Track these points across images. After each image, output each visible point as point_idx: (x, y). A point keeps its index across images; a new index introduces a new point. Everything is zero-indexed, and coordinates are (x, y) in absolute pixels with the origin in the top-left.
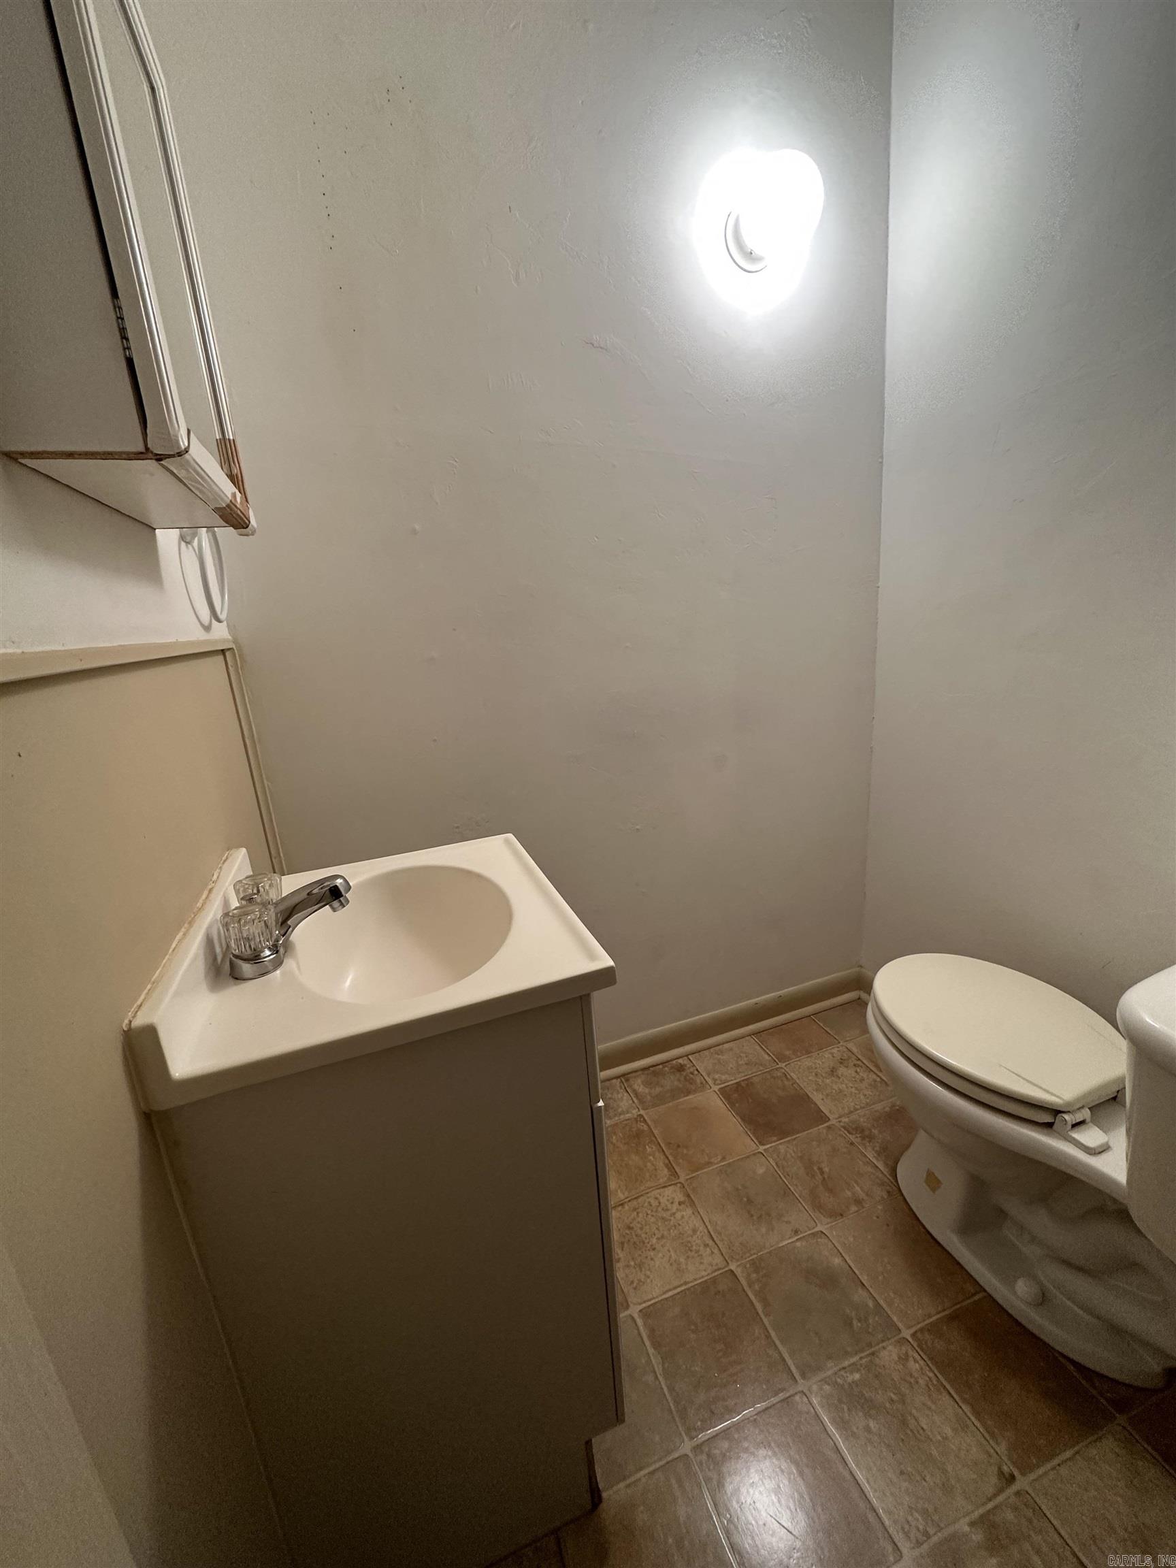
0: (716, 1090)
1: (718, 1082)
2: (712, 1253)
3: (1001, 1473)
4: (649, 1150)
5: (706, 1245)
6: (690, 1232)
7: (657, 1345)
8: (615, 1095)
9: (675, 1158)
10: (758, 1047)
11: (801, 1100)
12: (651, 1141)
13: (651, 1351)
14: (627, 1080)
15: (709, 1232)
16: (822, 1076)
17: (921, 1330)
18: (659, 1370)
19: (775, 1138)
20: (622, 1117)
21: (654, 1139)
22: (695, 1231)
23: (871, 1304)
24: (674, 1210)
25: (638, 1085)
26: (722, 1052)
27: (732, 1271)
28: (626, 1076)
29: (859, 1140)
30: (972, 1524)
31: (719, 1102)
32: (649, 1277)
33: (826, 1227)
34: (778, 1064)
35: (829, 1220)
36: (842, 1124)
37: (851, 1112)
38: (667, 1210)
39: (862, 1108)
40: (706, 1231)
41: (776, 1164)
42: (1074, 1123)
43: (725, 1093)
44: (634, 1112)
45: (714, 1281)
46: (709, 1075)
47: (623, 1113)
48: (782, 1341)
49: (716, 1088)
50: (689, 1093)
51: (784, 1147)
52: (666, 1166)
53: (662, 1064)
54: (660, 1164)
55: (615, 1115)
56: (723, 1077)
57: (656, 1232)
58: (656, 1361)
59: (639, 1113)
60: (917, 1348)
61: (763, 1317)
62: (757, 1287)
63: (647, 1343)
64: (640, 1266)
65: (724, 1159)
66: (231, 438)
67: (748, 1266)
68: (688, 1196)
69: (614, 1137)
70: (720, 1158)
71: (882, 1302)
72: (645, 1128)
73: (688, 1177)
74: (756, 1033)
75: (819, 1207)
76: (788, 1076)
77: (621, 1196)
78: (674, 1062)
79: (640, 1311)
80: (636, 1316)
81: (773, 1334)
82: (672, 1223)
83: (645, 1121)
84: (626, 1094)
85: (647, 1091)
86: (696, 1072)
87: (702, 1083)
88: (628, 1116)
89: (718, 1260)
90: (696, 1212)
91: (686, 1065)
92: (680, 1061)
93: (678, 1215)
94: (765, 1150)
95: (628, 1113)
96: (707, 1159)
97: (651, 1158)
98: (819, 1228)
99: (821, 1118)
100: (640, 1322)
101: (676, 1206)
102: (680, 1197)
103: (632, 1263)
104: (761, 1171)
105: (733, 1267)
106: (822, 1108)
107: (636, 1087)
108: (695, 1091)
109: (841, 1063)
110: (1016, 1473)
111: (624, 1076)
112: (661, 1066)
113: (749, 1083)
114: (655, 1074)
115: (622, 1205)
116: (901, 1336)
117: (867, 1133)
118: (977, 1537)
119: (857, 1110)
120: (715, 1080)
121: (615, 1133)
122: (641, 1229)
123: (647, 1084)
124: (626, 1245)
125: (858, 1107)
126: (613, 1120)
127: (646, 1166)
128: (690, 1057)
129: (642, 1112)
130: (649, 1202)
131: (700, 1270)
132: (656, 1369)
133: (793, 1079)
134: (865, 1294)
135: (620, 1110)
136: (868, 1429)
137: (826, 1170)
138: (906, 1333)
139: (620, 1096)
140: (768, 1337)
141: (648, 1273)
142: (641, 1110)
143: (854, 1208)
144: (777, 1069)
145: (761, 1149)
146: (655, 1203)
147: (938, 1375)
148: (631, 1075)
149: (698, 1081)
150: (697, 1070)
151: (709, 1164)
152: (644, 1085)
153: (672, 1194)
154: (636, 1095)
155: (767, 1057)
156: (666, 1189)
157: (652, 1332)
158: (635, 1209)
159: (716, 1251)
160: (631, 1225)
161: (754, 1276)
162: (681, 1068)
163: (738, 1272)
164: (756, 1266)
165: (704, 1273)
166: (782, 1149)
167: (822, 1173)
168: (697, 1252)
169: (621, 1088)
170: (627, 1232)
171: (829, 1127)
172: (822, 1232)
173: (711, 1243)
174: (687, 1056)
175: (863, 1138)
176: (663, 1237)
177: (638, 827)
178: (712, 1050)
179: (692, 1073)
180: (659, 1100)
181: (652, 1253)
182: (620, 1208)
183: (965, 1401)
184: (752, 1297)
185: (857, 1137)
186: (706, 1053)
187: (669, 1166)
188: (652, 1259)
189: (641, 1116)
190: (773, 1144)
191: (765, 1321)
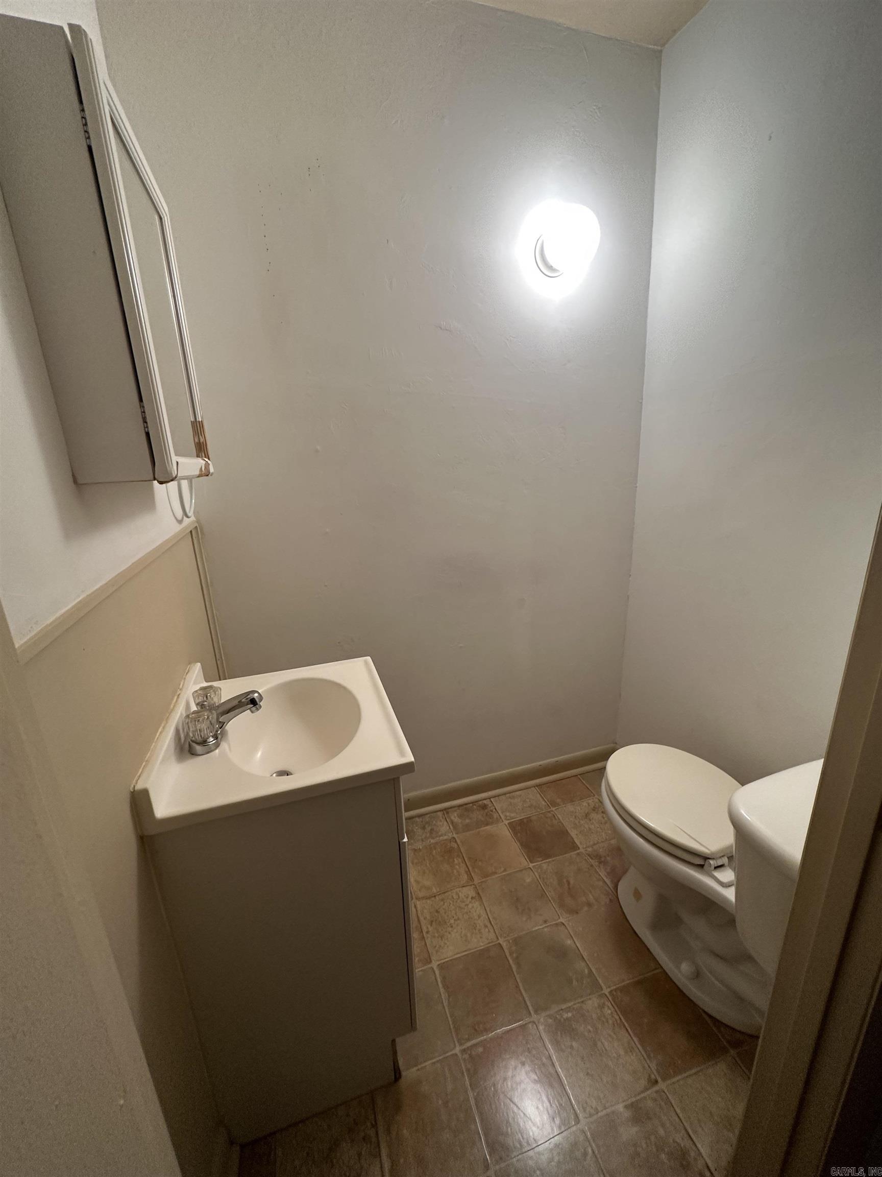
0: (507, 824)
1: (508, 818)
2: (489, 931)
3: (649, 1080)
4: (456, 861)
5: (486, 926)
6: (476, 917)
7: (446, 987)
8: (439, 823)
9: (473, 868)
10: (538, 795)
11: (563, 833)
12: (458, 856)
13: (442, 990)
14: (448, 813)
15: (489, 918)
16: (579, 818)
17: (615, 990)
18: (446, 1004)
19: (540, 859)
20: (441, 838)
21: (460, 854)
22: (479, 917)
23: (586, 971)
24: (468, 903)
25: (454, 817)
26: (513, 798)
27: (499, 944)
28: (447, 810)
29: (597, 863)
30: (626, 1107)
31: (508, 833)
32: (446, 944)
33: (566, 920)
34: (550, 808)
35: (568, 915)
36: (587, 852)
37: (595, 844)
38: (464, 902)
39: (602, 842)
40: (487, 917)
41: (539, 876)
42: (716, 866)
43: (512, 826)
44: (449, 835)
45: (487, 950)
46: (502, 813)
47: (442, 835)
48: (525, 990)
49: (507, 822)
50: (487, 825)
51: (546, 865)
52: (466, 872)
53: (472, 803)
54: (463, 870)
55: (437, 837)
56: (512, 815)
57: (455, 916)
58: (444, 996)
59: (453, 836)
60: (611, 1001)
61: (515, 973)
62: (514, 955)
63: (440, 985)
64: (442, 937)
65: (505, 870)
66: (200, 420)
67: (511, 941)
68: (479, 894)
69: (434, 852)
70: (502, 869)
71: (593, 970)
72: (456, 846)
73: (480, 881)
74: (539, 786)
75: (562, 905)
76: (556, 817)
77: (434, 890)
78: (481, 802)
79: (438, 965)
80: (435, 968)
81: (520, 985)
82: (465, 911)
83: (456, 842)
84: (445, 823)
85: (460, 821)
86: (494, 810)
87: (497, 818)
88: (445, 837)
89: (492, 936)
90: (482, 903)
91: (488, 805)
92: (485, 802)
93: (470, 906)
94: (533, 866)
95: (445, 835)
96: (494, 870)
97: (457, 867)
98: (561, 920)
99: (574, 847)
100: (437, 972)
101: (469, 899)
102: (472, 893)
103: (436, 935)
104: (528, 880)
105: (501, 941)
106: (576, 841)
107: (453, 818)
108: (492, 823)
109: (594, 810)
110: (659, 1080)
111: (446, 811)
112: (471, 805)
113: (529, 820)
114: (467, 810)
115: (435, 896)
116: (603, 992)
117: (603, 859)
118: (627, 1114)
119: (598, 843)
120: (506, 816)
121: (435, 849)
122: (445, 913)
123: (460, 816)
124: (434, 923)
125: (600, 841)
126: (436, 839)
127: (453, 872)
128: (492, 799)
129: (455, 835)
130: (452, 896)
131: (478, 943)
132: (444, 1002)
133: (559, 819)
134: (583, 964)
135: (440, 833)
136: (572, 1047)
137: (572, 882)
138: (606, 991)
139: (441, 823)
140: (517, 987)
141: (446, 942)
142: (454, 834)
143: (586, 908)
144: (549, 812)
145: (531, 865)
146: (455, 897)
147: (622, 1018)
148: (450, 810)
149: (495, 817)
150: (495, 809)
151: (495, 873)
152: (458, 817)
153: (470, 892)
154: (452, 823)
155: (543, 803)
156: (464, 888)
157: (444, 978)
158: (442, 900)
159: (492, 931)
160: (439, 910)
161: (514, 948)
162: (484, 807)
163: (504, 945)
164: (516, 941)
165: (482, 944)
166: (545, 866)
167: (569, 883)
168: (479, 930)
169: (443, 818)
170: (436, 914)
171: (578, 854)
172: (562, 923)
173: (489, 925)
174: (490, 798)
175: (600, 863)
176: (458, 919)
177: (461, 645)
178: (508, 795)
179: (492, 811)
180: (467, 828)
181: (450, 929)
182: (433, 899)
183: (635, 1034)
184: (511, 961)
185: (595, 862)
186: (503, 797)
187: (468, 872)
188: (449, 933)
189: (454, 838)
190: (539, 863)
191: (517, 976)
